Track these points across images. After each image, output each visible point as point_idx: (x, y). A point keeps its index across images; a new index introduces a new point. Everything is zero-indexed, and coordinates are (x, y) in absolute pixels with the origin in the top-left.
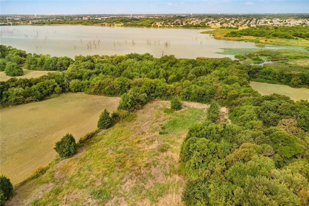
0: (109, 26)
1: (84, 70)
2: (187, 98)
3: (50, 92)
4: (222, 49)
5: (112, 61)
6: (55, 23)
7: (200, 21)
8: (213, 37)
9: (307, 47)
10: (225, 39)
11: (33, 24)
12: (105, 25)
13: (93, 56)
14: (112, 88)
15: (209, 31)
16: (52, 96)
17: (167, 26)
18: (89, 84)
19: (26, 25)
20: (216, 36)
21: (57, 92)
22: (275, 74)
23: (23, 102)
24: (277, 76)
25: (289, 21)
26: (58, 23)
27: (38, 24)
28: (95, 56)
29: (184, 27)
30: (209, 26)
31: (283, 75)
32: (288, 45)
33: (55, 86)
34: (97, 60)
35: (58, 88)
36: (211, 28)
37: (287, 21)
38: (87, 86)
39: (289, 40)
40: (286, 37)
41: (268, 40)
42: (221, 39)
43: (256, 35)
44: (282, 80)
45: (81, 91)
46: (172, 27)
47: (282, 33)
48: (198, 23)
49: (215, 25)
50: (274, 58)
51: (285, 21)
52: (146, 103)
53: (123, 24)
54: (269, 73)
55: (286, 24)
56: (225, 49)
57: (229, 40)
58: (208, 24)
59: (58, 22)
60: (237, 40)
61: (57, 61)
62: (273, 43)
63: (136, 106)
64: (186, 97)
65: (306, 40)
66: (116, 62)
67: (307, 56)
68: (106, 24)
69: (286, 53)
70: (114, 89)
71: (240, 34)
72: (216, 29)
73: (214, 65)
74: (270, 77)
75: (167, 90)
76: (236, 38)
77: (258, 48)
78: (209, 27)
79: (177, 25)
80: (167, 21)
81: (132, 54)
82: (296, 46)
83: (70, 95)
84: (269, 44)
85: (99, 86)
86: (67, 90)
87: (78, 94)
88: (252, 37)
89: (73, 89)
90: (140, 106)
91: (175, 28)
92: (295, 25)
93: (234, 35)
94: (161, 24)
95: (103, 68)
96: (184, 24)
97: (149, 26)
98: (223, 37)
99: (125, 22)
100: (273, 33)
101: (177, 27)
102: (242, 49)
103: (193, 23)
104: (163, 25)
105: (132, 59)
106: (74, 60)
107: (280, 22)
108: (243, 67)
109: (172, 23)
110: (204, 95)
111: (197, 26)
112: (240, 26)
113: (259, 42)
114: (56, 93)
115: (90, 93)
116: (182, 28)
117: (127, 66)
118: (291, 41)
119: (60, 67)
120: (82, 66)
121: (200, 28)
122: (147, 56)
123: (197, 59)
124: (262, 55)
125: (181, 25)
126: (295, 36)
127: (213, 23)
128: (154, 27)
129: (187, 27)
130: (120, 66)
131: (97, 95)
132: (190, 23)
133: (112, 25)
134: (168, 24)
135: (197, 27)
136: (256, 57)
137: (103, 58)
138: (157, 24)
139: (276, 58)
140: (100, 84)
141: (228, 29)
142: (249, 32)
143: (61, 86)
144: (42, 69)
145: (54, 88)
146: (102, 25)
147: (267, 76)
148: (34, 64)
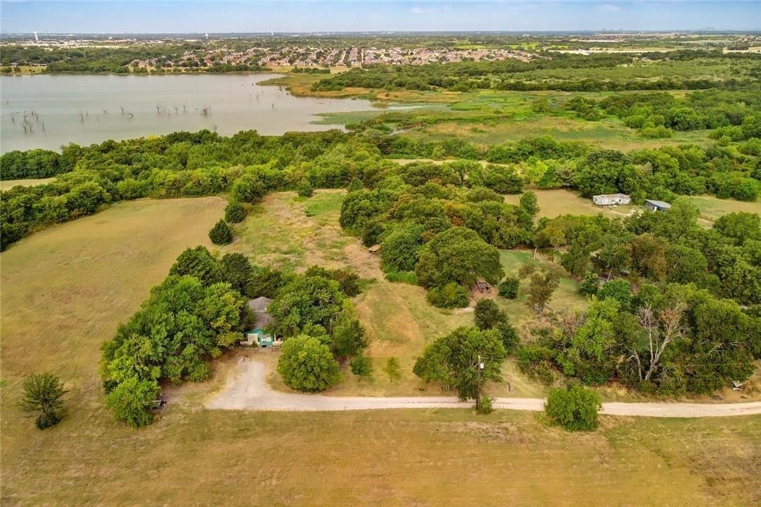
7: (241, 55)
8: (289, 92)
9: (450, 103)
10: (315, 96)
14: (198, 184)
15: (274, 80)
16: (102, 207)
17: (170, 71)
18: (152, 184)
20: (294, 90)
21: (108, 200)
22: (413, 146)
24: (415, 147)
25: (418, 53)
29: (211, 71)
30: (268, 67)
31: (422, 145)
32: (423, 102)
33: (100, 192)
35: (106, 195)
36: (274, 73)
37: (414, 53)
38: (150, 187)
39: (422, 92)
40: (418, 87)
41: (391, 93)
42: (307, 96)
43: (368, 86)
44: (423, 153)
45: (141, 196)
46: (183, 71)
47: (411, 80)
48: (240, 62)
49: (279, 64)
50: (406, 124)
51: (412, 54)
53: (45, 68)
54: (405, 144)
55: (414, 59)
56: (323, 115)
57: (322, 97)
58: (264, 63)
60: (336, 97)
61: (26, 159)
62: (399, 99)
65: (449, 91)
67: (450, 117)
69: (422, 115)
70: (201, 185)
71: (339, 84)
72: (283, 73)
73: (324, 141)
74: (406, 151)
76: (334, 93)
77: (377, 109)
78: (268, 70)
79: (193, 68)
80: (164, 57)
81: (176, 133)
82: (436, 102)
84: (394, 101)
85: (173, 185)
86: (117, 196)
88: (361, 88)
89: (127, 195)
91: (191, 74)
92: (429, 61)
93: (329, 86)
94: (151, 65)
96: (209, 64)
98: (309, 93)
99: (46, 60)
100: (395, 81)
101: (196, 72)
102: (352, 112)
103: (229, 62)
104: (158, 67)
106: (62, 153)
107: (403, 56)
109: (181, 63)
110: (334, 177)
111: (241, 70)
112: (331, 65)
113: (376, 99)
114: (105, 202)
115: (161, 197)
116: (207, 74)
118: (427, 94)
119: (37, 169)
121: (250, 72)
122: (206, 135)
124: (388, 121)
125: (202, 68)
126: (432, 84)
127: (272, 59)
128: (138, 72)
129: (218, 70)
132: (221, 62)
133: (13, 71)
134: (169, 65)
136: (379, 126)
138: (141, 65)
139: (409, 124)
140: (174, 181)
141: (311, 73)
142: (353, 80)
143: (108, 191)
145: (100, 195)
147: (403, 149)
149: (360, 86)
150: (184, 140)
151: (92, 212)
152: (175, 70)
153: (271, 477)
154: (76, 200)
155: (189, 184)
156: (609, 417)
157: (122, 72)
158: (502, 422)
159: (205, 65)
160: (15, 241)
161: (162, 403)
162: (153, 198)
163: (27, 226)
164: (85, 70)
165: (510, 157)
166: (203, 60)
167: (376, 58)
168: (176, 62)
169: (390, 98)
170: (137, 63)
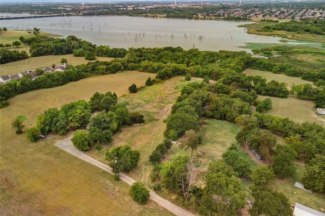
0: (152, 17)
1: (136, 58)
2: (197, 76)
3: (118, 69)
4: (246, 43)
5: (153, 52)
7: (243, 12)
8: (247, 31)
10: (256, 34)
11: (84, 15)
12: (148, 16)
13: (141, 48)
14: (153, 68)
15: (246, 25)
16: (119, 71)
17: (208, 18)
18: (139, 66)
19: (78, 15)
20: (250, 30)
23: (106, 74)
26: (105, 14)
27: (88, 15)
28: (142, 48)
29: (225, 19)
31: (270, 65)
33: (121, 66)
34: (144, 51)
35: (122, 67)
36: (251, 21)
38: (138, 67)
39: (317, 36)
40: (316, 32)
41: (296, 35)
42: (253, 33)
43: (289, 30)
45: (135, 70)
46: (213, 19)
47: (315, 28)
48: (240, 15)
49: (257, 17)
50: (283, 52)
52: (171, 77)
53: (166, 15)
56: (249, 43)
58: (250, 16)
59: (105, 12)
60: (266, 35)
61: (117, 51)
62: (298, 39)
63: (166, 78)
64: (196, 75)
66: (156, 53)
67: (315, 51)
68: (150, 15)
70: (154, 69)
71: (274, 29)
72: (256, 21)
75: (185, 70)
76: (266, 33)
78: (250, 19)
79: (218, 17)
80: (210, 12)
81: (168, 47)
83: (129, 72)
86: (127, 69)
87: (134, 71)
89: (130, 68)
90: (168, 78)
91: (216, 20)
93: (267, 30)
94: (203, 15)
95: (148, 56)
96: (225, 16)
97: (190, 18)
99: (169, 13)
100: (307, 28)
101: (218, 19)
103: (235, 15)
104: (205, 16)
105: (168, 51)
106: (128, 50)
108: (244, 59)
109: (214, 15)
112: (283, 18)
113: (285, 37)
114: (121, 70)
115: (140, 71)
116: (222, 20)
117: (164, 55)
119: (119, 55)
120: (135, 55)
121: (241, 20)
122: (178, 49)
123: (219, 51)
124: (276, 50)
125: (223, 17)
128: (196, 18)
129: (229, 19)
130: (159, 56)
132: (232, 15)
133: (155, 17)
134: (210, 16)
135: (237, 19)
137: (147, 50)
139: (285, 53)
140: (146, 66)
141: (267, 22)
142: (283, 27)
143: (124, 66)
144: (107, 56)
145: (120, 67)
146: (146, 16)
147: (260, 65)
148: (101, 52)
149: (285, 30)
150: (169, 50)
151: (114, 73)
152: (210, 18)
153: (38, 169)
154: (111, 68)
155: (150, 68)
156: (155, 204)
158: (117, 186)
159: (224, 16)
160: (83, 78)
161: (45, 138)
162: (138, 71)
163: (90, 74)
164: (178, 17)
165: (314, 78)
166: (224, 14)
167: (312, 15)
168: (213, 14)
169: (293, 37)
170: (198, 14)
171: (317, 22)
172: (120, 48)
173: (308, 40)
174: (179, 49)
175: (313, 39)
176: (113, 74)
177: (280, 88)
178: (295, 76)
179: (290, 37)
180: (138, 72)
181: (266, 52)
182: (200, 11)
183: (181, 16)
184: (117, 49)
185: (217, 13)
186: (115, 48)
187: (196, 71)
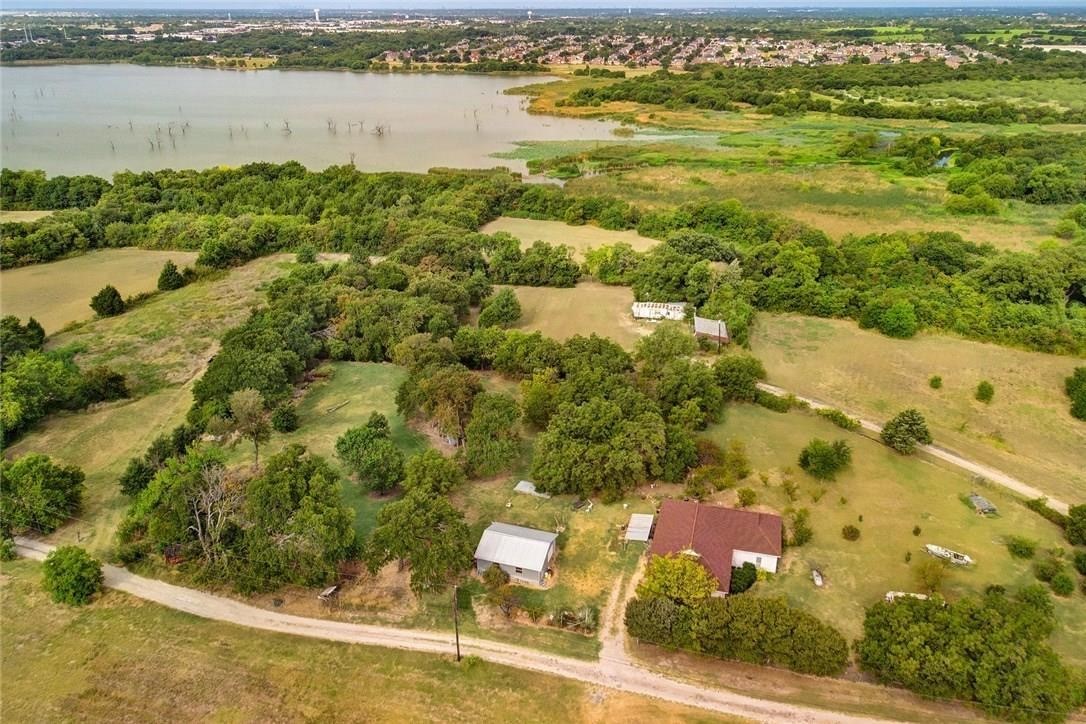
0: (227, 67)
1: (137, 204)
2: (338, 247)
3: (65, 246)
4: (517, 144)
5: (202, 183)
6: (31, 56)
7: (528, 47)
8: (529, 106)
9: (730, 133)
10: (553, 114)
12: (213, 64)
13: (157, 173)
14: (192, 235)
15: (532, 86)
16: (71, 254)
17: (418, 68)
18: (146, 230)
20: (537, 104)
21: (80, 246)
22: (545, 201)
23: (15, 265)
24: (549, 203)
26: (40, 56)
28: (162, 172)
29: (470, 69)
30: (548, 65)
31: (558, 201)
33: (75, 236)
34: (166, 180)
35: (81, 238)
36: (548, 75)
37: (785, 47)
38: (141, 234)
39: (715, 112)
41: (662, 113)
42: (543, 113)
44: (558, 212)
45: (130, 245)
46: (435, 69)
48: (517, 57)
49: (567, 61)
50: (612, 164)
51: (781, 48)
52: (253, 258)
53: (275, 60)
54: (535, 198)
58: (548, 59)
59: (42, 51)
60: (582, 117)
61: (68, 186)
63: (232, 261)
64: (336, 246)
65: (757, 112)
66: (212, 185)
67: (693, 158)
68: (218, 60)
69: (655, 151)
70: (197, 236)
72: (562, 76)
74: (536, 207)
75: (299, 233)
78: (545, 70)
79: (449, 64)
80: (426, 47)
82: (711, 131)
83: (108, 251)
84: (654, 126)
85: (166, 233)
86: (100, 242)
87: (125, 251)
88: (636, 103)
89: (113, 242)
90: (239, 260)
91: (443, 73)
93: (587, 99)
94: (401, 58)
95: (180, 199)
96: (473, 60)
97: (359, 69)
98: (550, 108)
99: (285, 50)
100: (691, 93)
101: (450, 71)
103: (501, 56)
104: (407, 62)
105: (254, 177)
106: (112, 183)
107: (761, 53)
108: (487, 189)
109: (438, 57)
110: (366, 239)
111: (510, 68)
112: (640, 64)
113: (631, 121)
114: (77, 248)
115: (149, 248)
116: (463, 73)
117: (237, 192)
119: (77, 200)
120: (132, 196)
121: (518, 73)
122: (290, 169)
123: (429, 171)
125: (464, 64)
126: (739, 101)
127: (564, 54)
128: (378, 69)
129: (481, 69)
130: (221, 193)
131: (163, 249)
132: (492, 57)
133: (238, 65)
134: (423, 60)
135: (507, 69)
137: (183, 177)
138: (388, 59)
139: (617, 165)
140: (168, 229)
142: (629, 90)
143: (88, 236)
144: (31, 206)
145: (72, 240)
146: (204, 64)
147: (532, 204)
148: (9, 195)
149: (634, 101)
150: (256, 174)
152: (423, 67)
154: (35, 243)
155: (182, 235)
157: (358, 68)
162: (141, 247)
164: (318, 64)
166: (470, 53)
167: (719, 54)
168: (435, 55)
169: (651, 121)
170: (385, 56)
171: (721, 74)
172: (83, 175)
173: (686, 126)
174: (294, 170)
175: (700, 123)
176: (45, 263)
177: (553, 261)
178: (622, 226)
179: (643, 118)
180: (143, 251)
181: (565, 165)
182: (393, 44)
183: (327, 62)
184: (69, 181)
185: (448, 50)
186: (63, 178)
187: (333, 233)
